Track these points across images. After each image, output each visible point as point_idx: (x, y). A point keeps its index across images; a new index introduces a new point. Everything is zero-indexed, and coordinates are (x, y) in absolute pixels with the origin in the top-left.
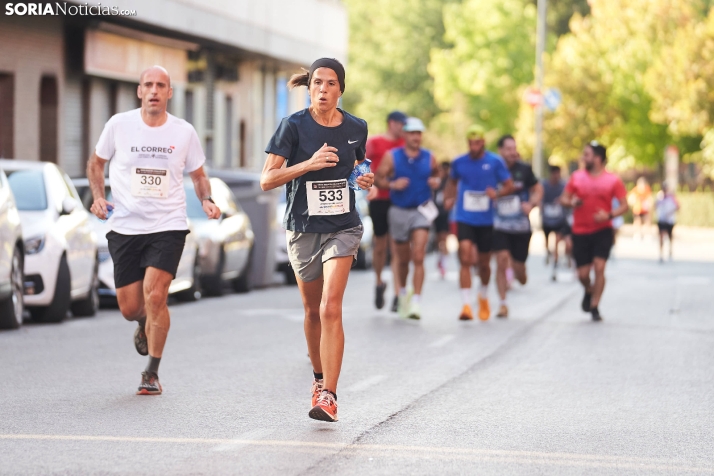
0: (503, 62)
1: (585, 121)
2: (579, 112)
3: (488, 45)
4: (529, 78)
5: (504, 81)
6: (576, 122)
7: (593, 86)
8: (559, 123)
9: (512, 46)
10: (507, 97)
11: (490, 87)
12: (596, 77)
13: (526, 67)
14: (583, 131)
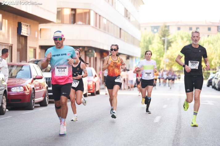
0: (158, 54)
1: (171, 63)
2: (170, 62)
3: (156, 51)
4: (163, 56)
5: (158, 57)
6: (170, 63)
7: (172, 58)
8: (167, 63)
9: (160, 51)
10: (159, 59)
11: (156, 58)
12: (173, 56)
13: (162, 55)
14: (171, 65)
